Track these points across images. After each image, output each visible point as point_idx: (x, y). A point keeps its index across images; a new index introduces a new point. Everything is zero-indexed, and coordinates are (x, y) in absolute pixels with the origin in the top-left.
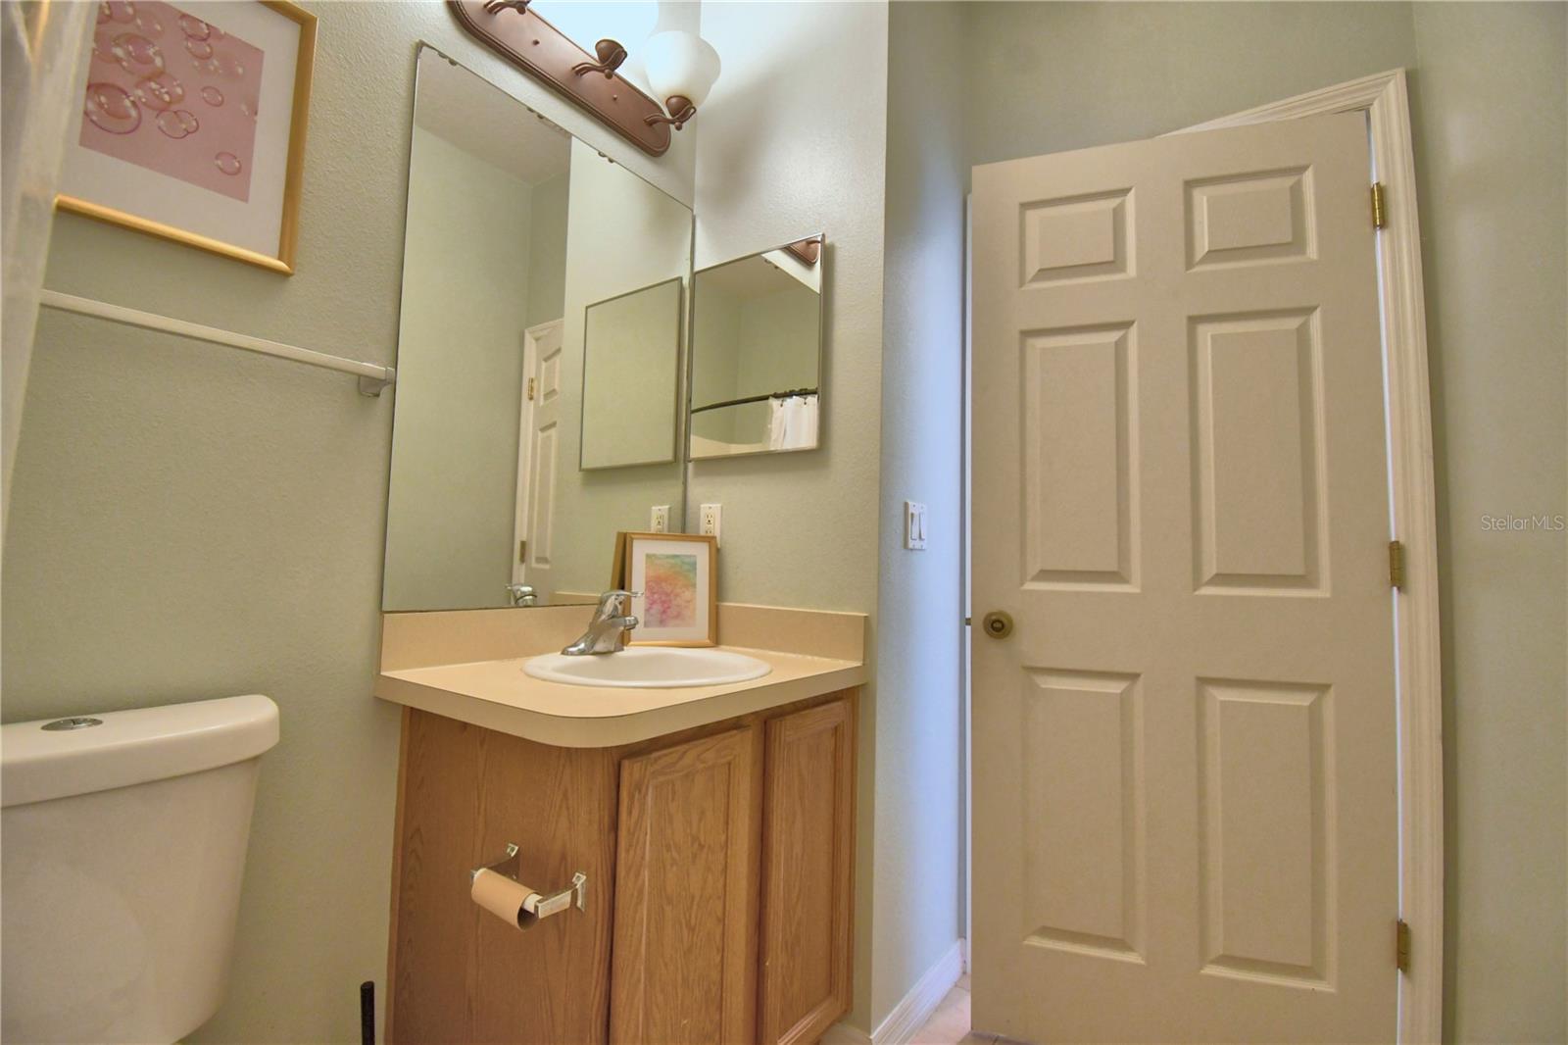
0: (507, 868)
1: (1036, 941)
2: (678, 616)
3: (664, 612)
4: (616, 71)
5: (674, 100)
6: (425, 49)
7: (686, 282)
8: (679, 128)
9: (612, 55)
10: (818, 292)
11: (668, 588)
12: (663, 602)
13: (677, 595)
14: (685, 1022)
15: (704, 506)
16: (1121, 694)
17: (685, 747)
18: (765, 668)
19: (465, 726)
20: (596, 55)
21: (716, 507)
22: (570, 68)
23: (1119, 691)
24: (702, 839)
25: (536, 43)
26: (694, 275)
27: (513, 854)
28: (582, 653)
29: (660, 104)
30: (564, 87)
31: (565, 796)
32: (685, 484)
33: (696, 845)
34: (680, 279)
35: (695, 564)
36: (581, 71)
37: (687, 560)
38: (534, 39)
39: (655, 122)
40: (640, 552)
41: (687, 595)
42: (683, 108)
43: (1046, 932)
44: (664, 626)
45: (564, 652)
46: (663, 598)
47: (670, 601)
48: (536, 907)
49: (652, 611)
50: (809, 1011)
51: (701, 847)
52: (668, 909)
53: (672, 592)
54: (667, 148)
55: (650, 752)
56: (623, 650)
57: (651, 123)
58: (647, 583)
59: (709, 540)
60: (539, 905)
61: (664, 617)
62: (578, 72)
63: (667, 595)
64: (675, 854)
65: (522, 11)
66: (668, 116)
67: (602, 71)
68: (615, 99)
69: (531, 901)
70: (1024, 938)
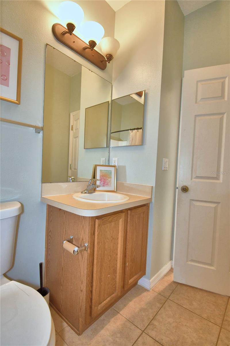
0: (70, 241)
1: (189, 263)
2: (107, 184)
3: (104, 183)
4: (94, 48)
5: (108, 55)
6: (48, 45)
7: (110, 102)
8: (109, 63)
9: (93, 44)
10: (143, 104)
11: (105, 178)
12: (104, 181)
13: (107, 180)
14: (109, 276)
15: (114, 159)
16: (215, 207)
17: (109, 217)
18: (128, 198)
19: (60, 209)
20: (89, 44)
21: (116, 159)
22: (82, 48)
23: (214, 206)
24: (113, 237)
25: (74, 42)
26: (112, 101)
27: (72, 238)
28: (86, 193)
29: (104, 56)
30: (81, 53)
31: (83, 226)
32: (109, 153)
33: (112, 239)
34: (109, 102)
35: (111, 172)
36: (85, 49)
37: (109, 171)
38: (74, 41)
39: (103, 61)
40: (99, 169)
41: (109, 180)
42: (110, 57)
43: (192, 261)
44: (104, 187)
45: (82, 193)
46: (104, 180)
47: (105, 181)
48: (77, 250)
49: (101, 183)
50: (136, 274)
51: (113, 238)
52: (106, 252)
53: (106, 179)
54: (106, 68)
55: (102, 218)
56: (95, 192)
57: (102, 62)
58: (100, 177)
59: (114, 166)
60: (78, 250)
61: (104, 184)
62: (84, 49)
63: (105, 179)
64: (107, 240)
65: (71, 34)
66: (106, 60)
67: (90, 49)
68: (93, 56)
69: (76, 249)
70: (187, 262)
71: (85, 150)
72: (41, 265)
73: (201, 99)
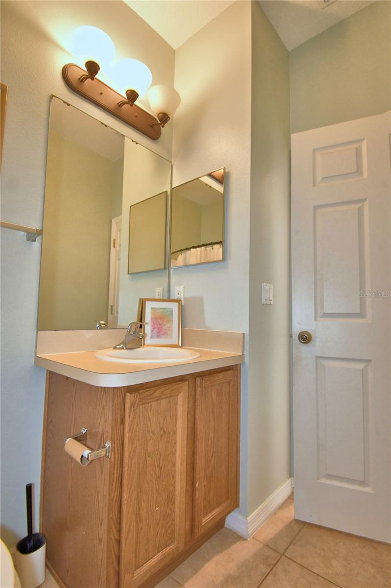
0: (80, 439)
1: (324, 481)
2: (165, 334)
3: (159, 332)
4: (135, 103)
5: (160, 115)
6: (53, 98)
7: (169, 193)
8: (163, 127)
9: (132, 95)
10: (222, 192)
11: (161, 322)
12: (159, 328)
13: (164, 325)
14: (158, 509)
15: (177, 288)
16: (362, 369)
17: (155, 388)
18: (198, 355)
19: (68, 378)
20: (126, 97)
21: (182, 288)
22: (116, 104)
23: (362, 368)
24: (165, 428)
25: (101, 94)
26: (172, 189)
27: (84, 433)
28: (122, 348)
29: (154, 116)
30: (115, 112)
31: (103, 408)
32: (169, 278)
33: (162, 432)
34: (167, 192)
35: (172, 312)
36: (121, 104)
37: (168, 310)
38: (101, 92)
39: (154, 125)
40: (149, 306)
41: (169, 325)
42: (164, 118)
43: (329, 476)
44: (160, 338)
45: (115, 348)
46: (159, 326)
47: (162, 328)
48: (88, 456)
49: (154, 332)
50: (218, 506)
51: (165, 432)
52: (148, 459)
53: (162, 323)
54: (160, 136)
55: (139, 390)
56: (140, 347)
57: (152, 126)
58: (152, 320)
59: (178, 301)
60: (89, 455)
61: (159, 334)
62: (119, 106)
63: (160, 325)
64: (152, 435)
65: (93, 79)
66: (159, 122)
67: (128, 104)
68: (136, 116)
69: (86, 452)
70: (318, 479)
71: (129, 275)
72: (29, 489)
73: (323, 178)
